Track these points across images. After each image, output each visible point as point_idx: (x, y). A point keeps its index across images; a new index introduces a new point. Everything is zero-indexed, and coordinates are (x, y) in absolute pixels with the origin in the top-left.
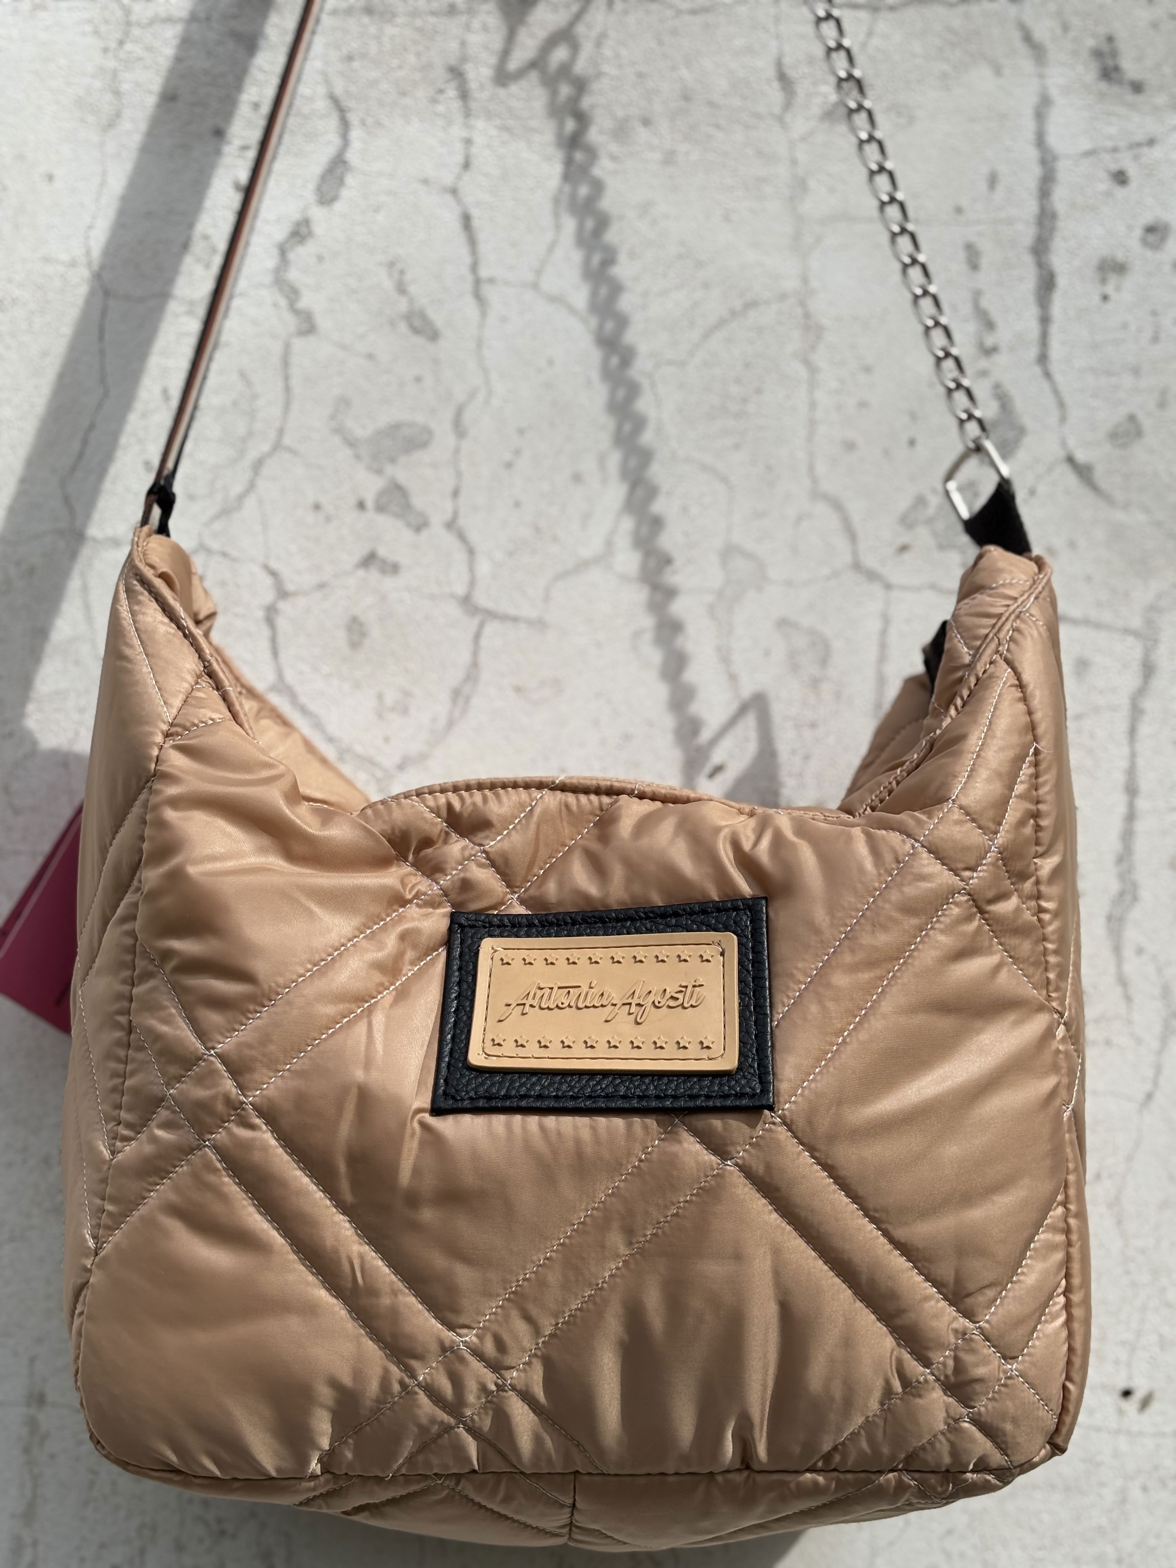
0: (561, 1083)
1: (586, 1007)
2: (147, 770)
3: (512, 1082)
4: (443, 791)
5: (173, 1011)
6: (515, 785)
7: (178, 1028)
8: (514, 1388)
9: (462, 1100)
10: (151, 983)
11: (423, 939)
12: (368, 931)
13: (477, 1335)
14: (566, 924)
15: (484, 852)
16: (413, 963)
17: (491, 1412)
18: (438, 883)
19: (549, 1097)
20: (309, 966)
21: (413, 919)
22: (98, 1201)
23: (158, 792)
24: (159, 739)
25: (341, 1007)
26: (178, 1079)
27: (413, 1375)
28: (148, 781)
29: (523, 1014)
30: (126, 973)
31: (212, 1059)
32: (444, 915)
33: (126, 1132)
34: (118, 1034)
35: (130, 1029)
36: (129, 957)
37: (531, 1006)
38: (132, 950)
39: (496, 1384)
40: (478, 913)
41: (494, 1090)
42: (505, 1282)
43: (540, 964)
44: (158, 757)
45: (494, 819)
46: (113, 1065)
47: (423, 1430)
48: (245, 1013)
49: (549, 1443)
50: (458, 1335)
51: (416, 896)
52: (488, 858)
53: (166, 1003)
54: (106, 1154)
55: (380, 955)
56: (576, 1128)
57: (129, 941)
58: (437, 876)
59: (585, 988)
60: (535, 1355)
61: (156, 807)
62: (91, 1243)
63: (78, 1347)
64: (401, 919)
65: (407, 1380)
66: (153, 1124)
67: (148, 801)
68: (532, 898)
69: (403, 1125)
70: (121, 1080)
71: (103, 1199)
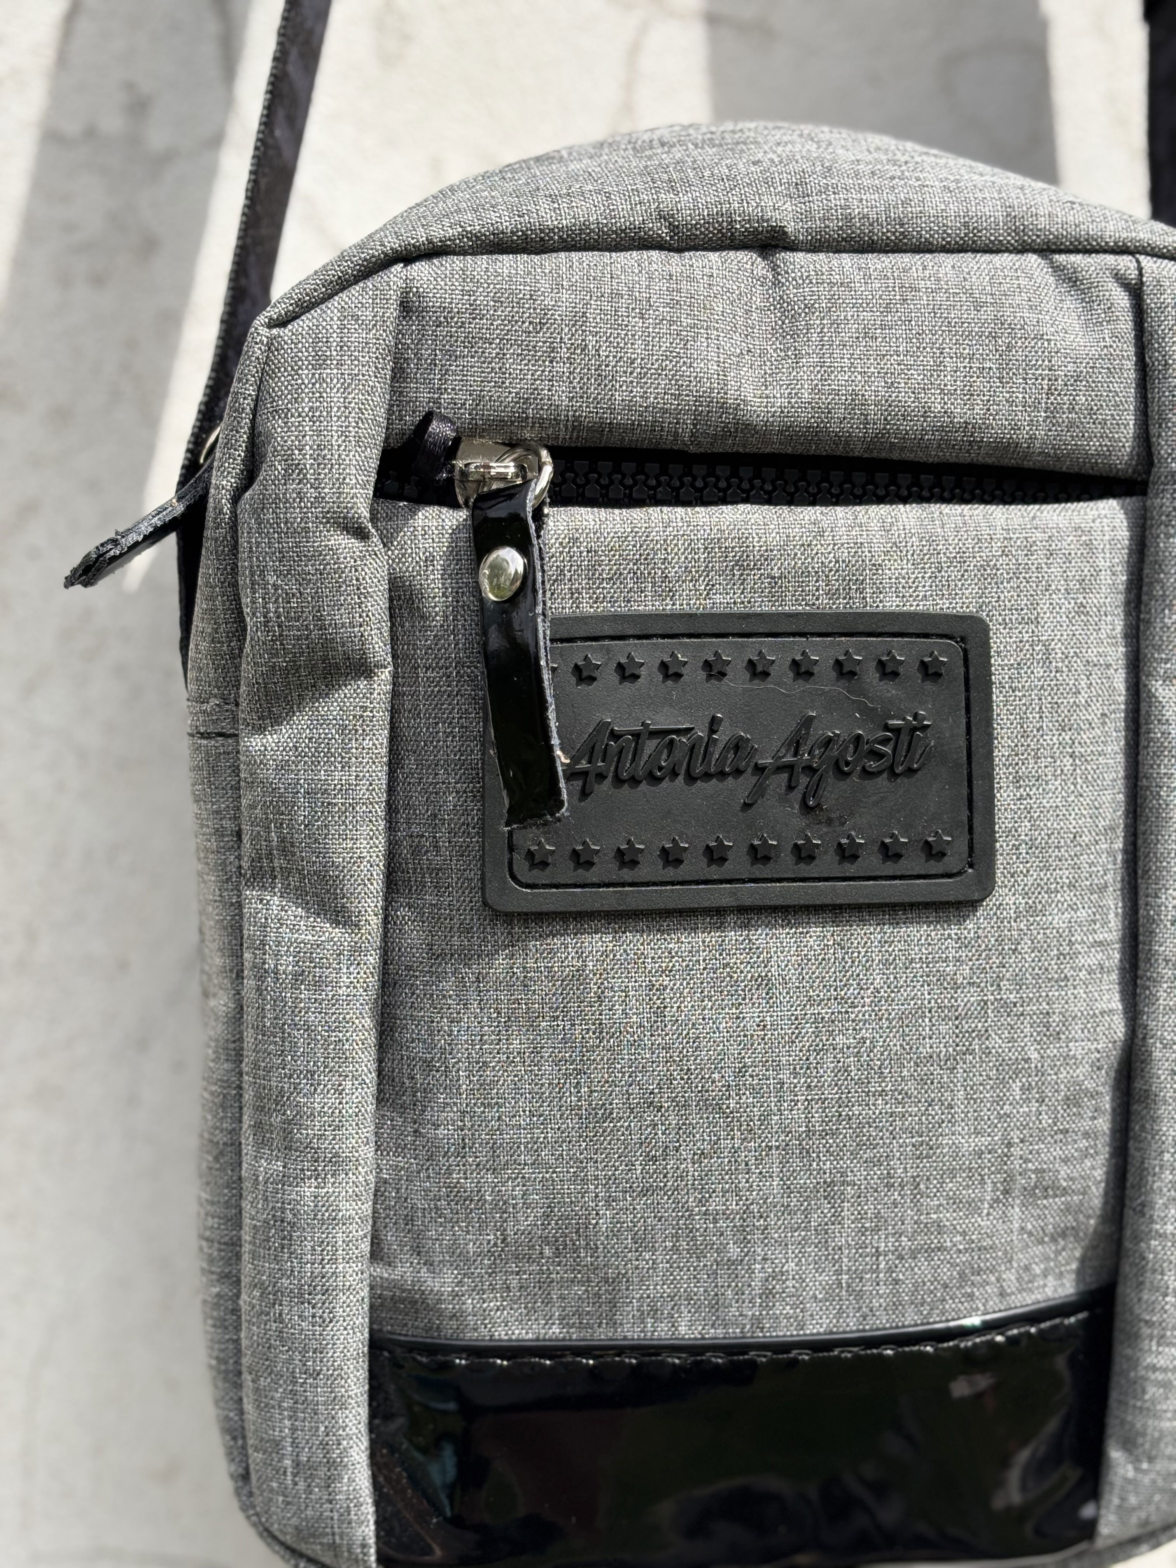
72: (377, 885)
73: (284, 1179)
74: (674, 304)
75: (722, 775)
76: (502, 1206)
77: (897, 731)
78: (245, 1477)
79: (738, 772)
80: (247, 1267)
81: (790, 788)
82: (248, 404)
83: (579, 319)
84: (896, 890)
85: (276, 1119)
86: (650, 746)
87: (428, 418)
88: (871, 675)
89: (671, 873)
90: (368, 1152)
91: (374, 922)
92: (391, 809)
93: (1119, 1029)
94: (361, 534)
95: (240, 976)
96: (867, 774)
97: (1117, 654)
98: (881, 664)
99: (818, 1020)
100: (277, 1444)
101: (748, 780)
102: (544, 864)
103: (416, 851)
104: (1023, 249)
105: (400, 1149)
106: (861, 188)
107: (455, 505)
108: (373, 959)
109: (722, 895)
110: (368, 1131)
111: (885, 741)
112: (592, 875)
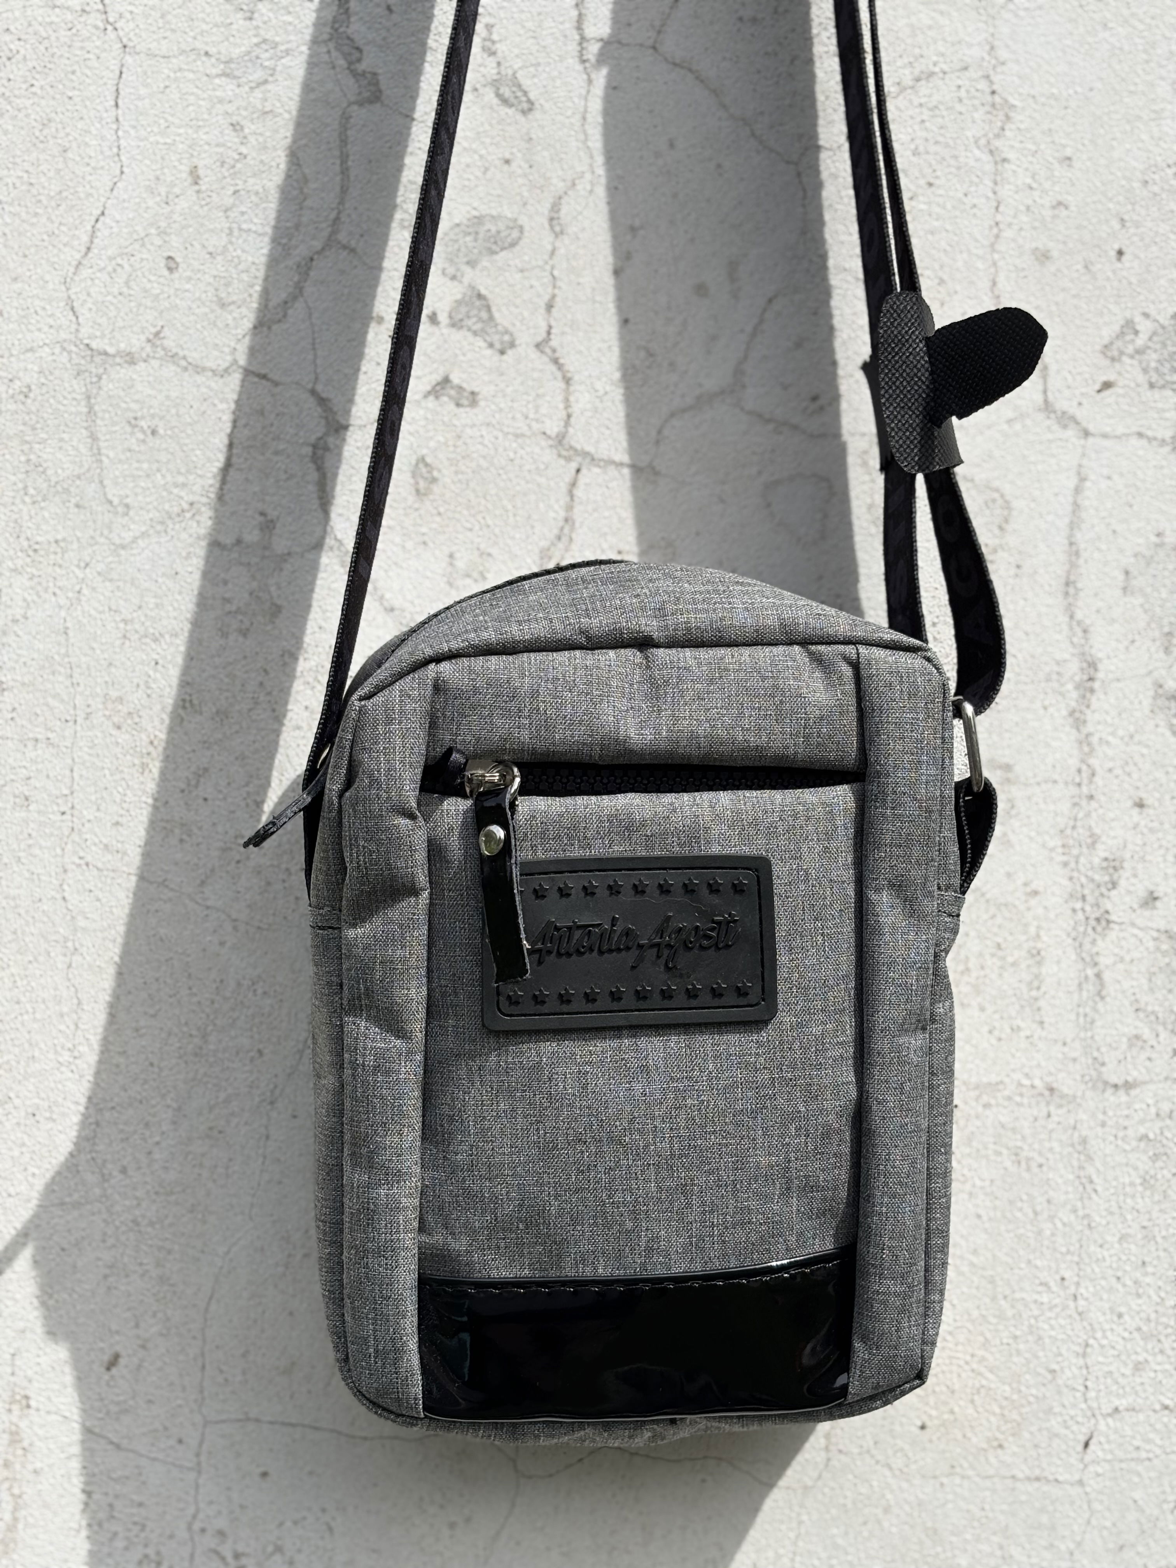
72: (422, 1015)
73: (369, 1186)
74: (589, 683)
75: (619, 950)
76: (495, 1199)
77: (719, 923)
78: (346, 1360)
79: (628, 948)
80: (347, 1236)
81: (658, 957)
82: (348, 744)
83: (535, 694)
84: (720, 1014)
85: (364, 1151)
86: (577, 934)
87: (450, 751)
88: (705, 891)
89: (590, 1007)
90: (417, 1169)
91: (420, 1036)
92: (429, 970)
93: (854, 1094)
94: (412, 817)
95: (342, 1067)
96: (702, 948)
97: (849, 875)
98: (709, 885)
99: (677, 1090)
100: (366, 1340)
101: (634, 952)
102: (517, 1003)
103: (444, 995)
104: (791, 643)
105: (436, 1168)
106: (696, 611)
107: (464, 796)
108: (419, 1057)
109: (619, 1018)
110: (416, 1157)
111: (712, 930)
112: (545, 1009)
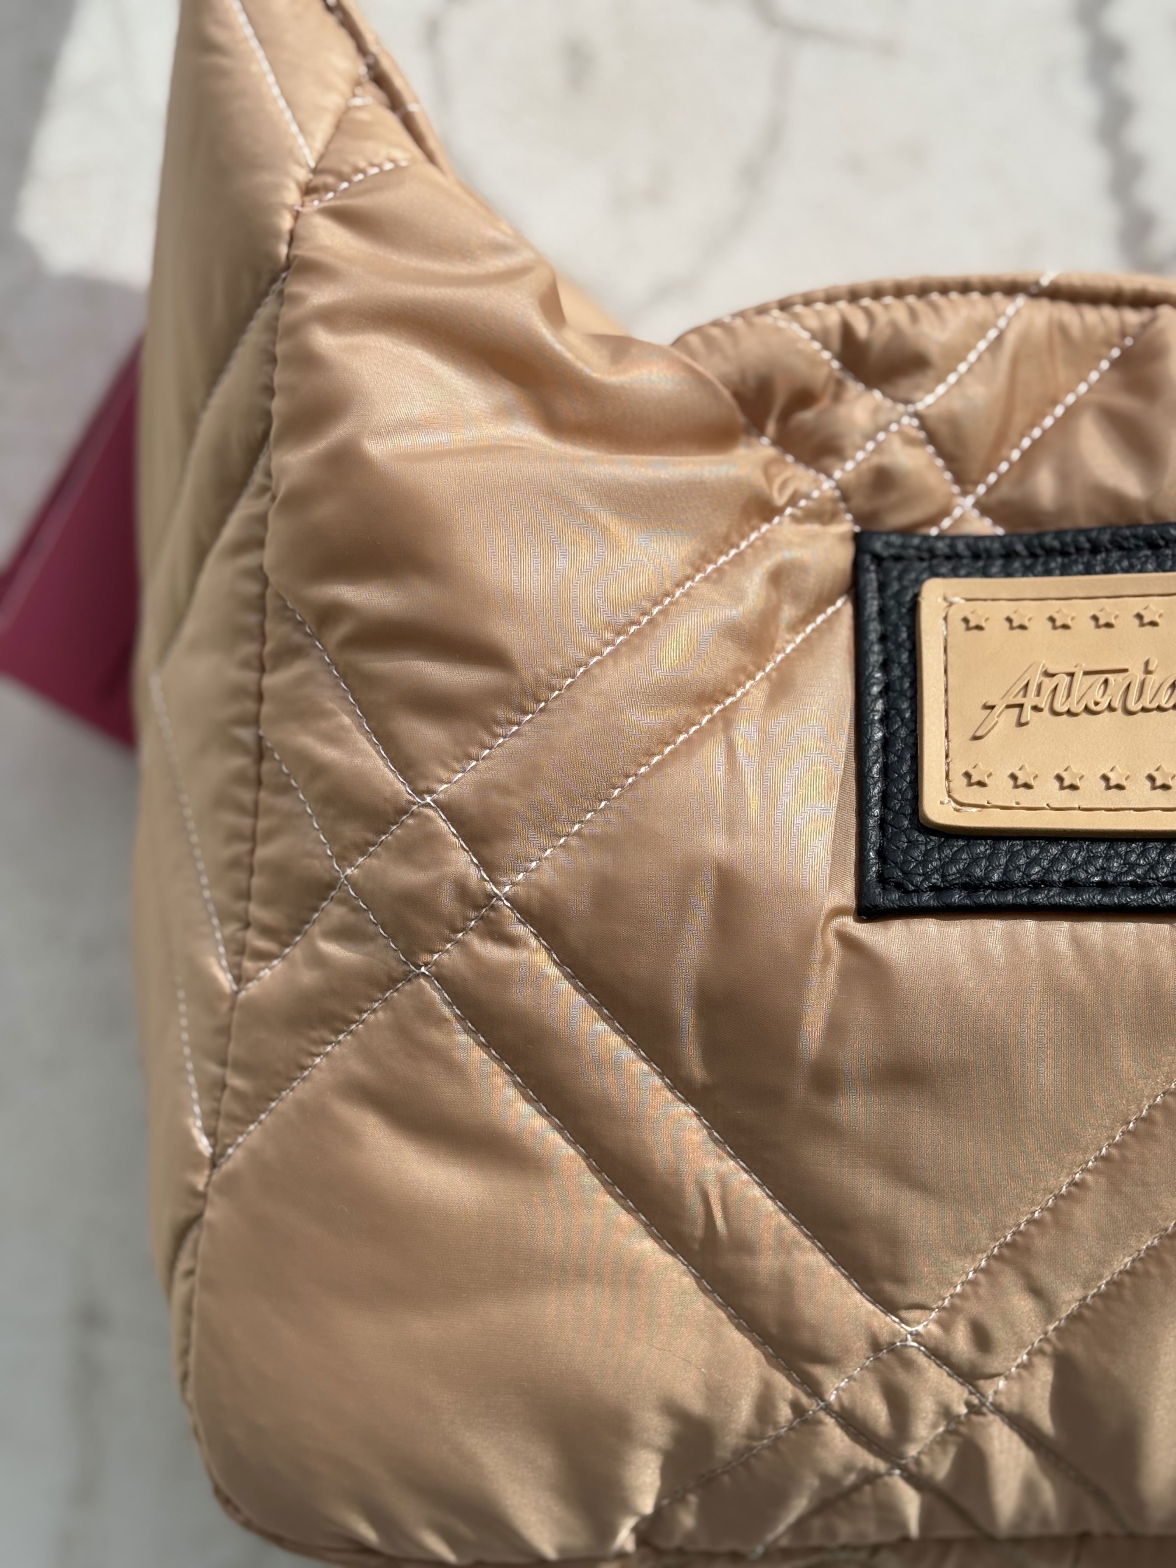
0: (1108, 858)
1: (1144, 710)
2: (272, 257)
3: (1013, 855)
4: (830, 299)
5: (347, 720)
6: (965, 288)
7: (358, 752)
8: (998, 1409)
9: (918, 891)
10: (299, 668)
11: (811, 583)
12: (710, 568)
13: (939, 1322)
14: (1079, 550)
15: (916, 415)
16: (795, 627)
17: (952, 1451)
18: (829, 476)
19: (1088, 885)
20: (608, 636)
21: (790, 544)
22: (214, 1069)
23: (296, 299)
24: (292, 196)
25: (674, 713)
26: (362, 848)
27: (815, 1390)
28: (274, 280)
29: (1020, 724)
30: (249, 649)
31: (430, 812)
32: (842, 537)
33: (263, 944)
34: (240, 762)
35: (260, 753)
36: (252, 619)
37: (1036, 708)
38: (259, 605)
39: (968, 1404)
40: (907, 532)
41: (978, 872)
42: (995, 1229)
43: (1039, 627)
44: (292, 235)
45: (933, 351)
46: (230, 818)
47: (828, 1480)
48: (489, 724)
49: (1048, 1493)
50: (903, 1321)
51: (793, 501)
52: (923, 426)
53: (330, 705)
54: (225, 980)
55: (734, 612)
56: (1143, 944)
57: (252, 588)
58: (828, 462)
59: (1137, 674)
60: (1041, 1352)
61: (295, 329)
62: (204, 1144)
63: (187, 1333)
64: (766, 542)
65: (804, 1400)
66: (316, 930)
67: (276, 318)
68: (1005, 504)
69: (807, 940)
70: (244, 847)
71: (223, 1063)
